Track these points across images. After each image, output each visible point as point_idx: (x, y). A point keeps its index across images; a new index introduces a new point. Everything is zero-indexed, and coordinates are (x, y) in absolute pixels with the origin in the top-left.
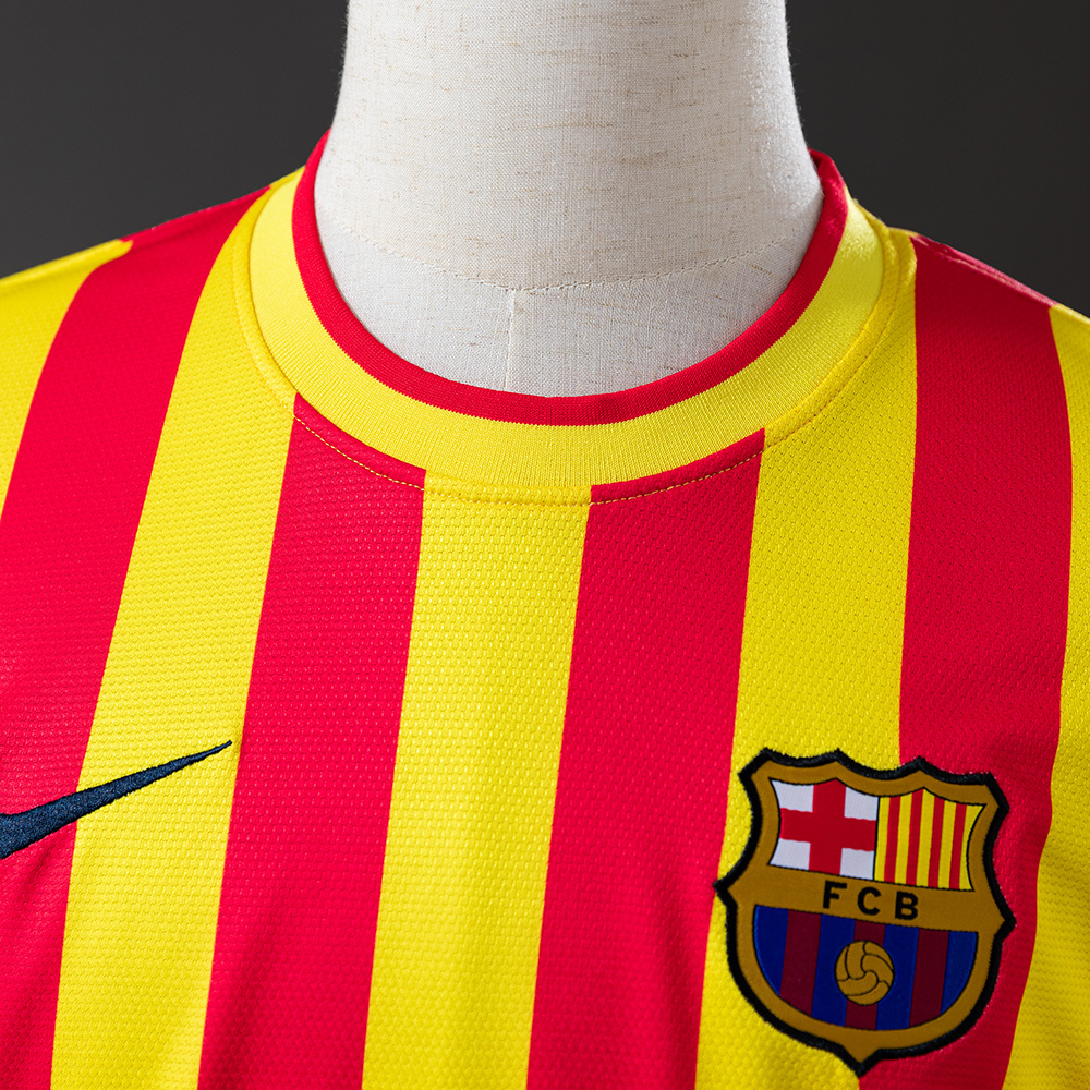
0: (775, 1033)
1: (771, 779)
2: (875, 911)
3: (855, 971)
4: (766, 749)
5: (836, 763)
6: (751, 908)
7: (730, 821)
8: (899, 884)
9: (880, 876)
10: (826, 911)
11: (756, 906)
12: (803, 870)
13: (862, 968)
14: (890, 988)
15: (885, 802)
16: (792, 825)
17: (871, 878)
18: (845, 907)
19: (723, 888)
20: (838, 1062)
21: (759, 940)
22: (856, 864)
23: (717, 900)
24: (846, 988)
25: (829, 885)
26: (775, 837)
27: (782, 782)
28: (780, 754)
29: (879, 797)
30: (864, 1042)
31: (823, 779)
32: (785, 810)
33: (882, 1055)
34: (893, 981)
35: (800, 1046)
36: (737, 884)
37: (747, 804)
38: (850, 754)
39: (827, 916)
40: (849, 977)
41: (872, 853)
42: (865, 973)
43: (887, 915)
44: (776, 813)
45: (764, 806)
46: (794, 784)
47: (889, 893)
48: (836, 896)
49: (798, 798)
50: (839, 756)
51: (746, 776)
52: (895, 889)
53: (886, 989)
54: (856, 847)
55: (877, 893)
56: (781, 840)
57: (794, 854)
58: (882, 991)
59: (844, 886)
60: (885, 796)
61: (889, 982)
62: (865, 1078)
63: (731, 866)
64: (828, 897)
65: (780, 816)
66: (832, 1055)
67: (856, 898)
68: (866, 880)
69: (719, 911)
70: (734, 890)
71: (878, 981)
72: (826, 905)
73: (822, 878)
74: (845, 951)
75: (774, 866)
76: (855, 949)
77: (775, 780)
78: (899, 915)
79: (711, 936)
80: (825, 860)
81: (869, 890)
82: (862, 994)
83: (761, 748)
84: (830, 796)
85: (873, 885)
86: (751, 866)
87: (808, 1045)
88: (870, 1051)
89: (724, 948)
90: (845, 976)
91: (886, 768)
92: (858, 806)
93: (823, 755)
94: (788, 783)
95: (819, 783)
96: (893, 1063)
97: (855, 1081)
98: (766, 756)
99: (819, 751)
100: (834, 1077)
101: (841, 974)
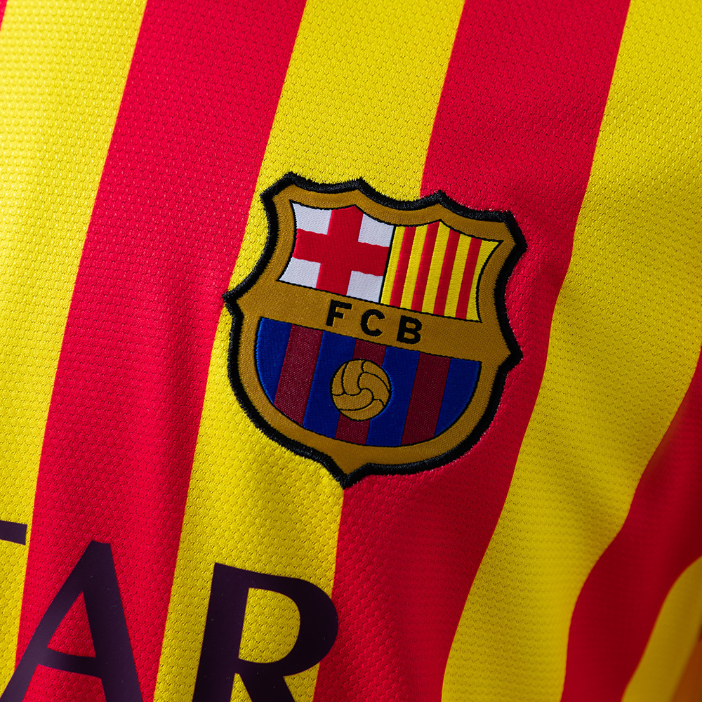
0: (265, 439)
1: (292, 202)
2: (377, 333)
3: (351, 387)
4: (291, 173)
5: (357, 191)
6: (256, 320)
7: (247, 238)
8: (404, 309)
9: (386, 299)
10: (329, 329)
11: (261, 318)
12: (310, 288)
13: (359, 387)
14: (385, 406)
15: (400, 231)
16: (306, 245)
17: (378, 301)
18: (348, 327)
19: (232, 300)
20: (324, 471)
21: (259, 351)
22: (364, 286)
23: (225, 310)
24: (339, 402)
25: (334, 304)
26: (288, 255)
27: (302, 205)
28: (304, 179)
29: (395, 226)
30: (353, 456)
31: (341, 205)
32: (301, 231)
33: (370, 470)
34: (388, 401)
35: (288, 454)
36: (245, 296)
37: (265, 223)
38: (373, 184)
39: (328, 333)
40: (344, 392)
41: (381, 277)
42: (361, 390)
43: (389, 337)
44: (292, 233)
45: (282, 226)
46: (313, 208)
47: (394, 316)
48: (340, 316)
49: (316, 221)
50: (361, 185)
51: (268, 198)
52: (399, 313)
53: (381, 407)
54: (365, 271)
55: (380, 316)
56: (293, 259)
57: (304, 272)
58: (376, 408)
59: (348, 306)
60: (400, 225)
61: (385, 401)
62: (350, 490)
63: (241, 279)
64: (332, 315)
65: (295, 236)
66: (319, 465)
67: (360, 318)
68: (371, 302)
69: (225, 321)
70: (242, 302)
71: (373, 399)
72: (329, 322)
73: (328, 298)
74: (343, 367)
75: (283, 282)
76: (353, 367)
77: (295, 202)
78: (401, 338)
79: (216, 343)
80: (333, 281)
81: (373, 312)
82: (356, 410)
83: (286, 172)
84: (347, 221)
85: (377, 307)
86: (261, 281)
87: (297, 453)
88: (357, 465)
89: (226, 355)
90: (341, 391)
91: (405, 199)
92: (373, 232)
93: (345, 183)
94: (307, 206)
95: (337, 209)
96: (381, 478)
97: (340, 491)
98: (291, 180)
99: (343, 179)
100: (320, 486)
101: (336, 389)
